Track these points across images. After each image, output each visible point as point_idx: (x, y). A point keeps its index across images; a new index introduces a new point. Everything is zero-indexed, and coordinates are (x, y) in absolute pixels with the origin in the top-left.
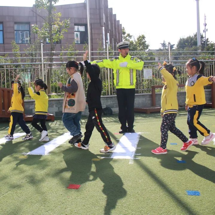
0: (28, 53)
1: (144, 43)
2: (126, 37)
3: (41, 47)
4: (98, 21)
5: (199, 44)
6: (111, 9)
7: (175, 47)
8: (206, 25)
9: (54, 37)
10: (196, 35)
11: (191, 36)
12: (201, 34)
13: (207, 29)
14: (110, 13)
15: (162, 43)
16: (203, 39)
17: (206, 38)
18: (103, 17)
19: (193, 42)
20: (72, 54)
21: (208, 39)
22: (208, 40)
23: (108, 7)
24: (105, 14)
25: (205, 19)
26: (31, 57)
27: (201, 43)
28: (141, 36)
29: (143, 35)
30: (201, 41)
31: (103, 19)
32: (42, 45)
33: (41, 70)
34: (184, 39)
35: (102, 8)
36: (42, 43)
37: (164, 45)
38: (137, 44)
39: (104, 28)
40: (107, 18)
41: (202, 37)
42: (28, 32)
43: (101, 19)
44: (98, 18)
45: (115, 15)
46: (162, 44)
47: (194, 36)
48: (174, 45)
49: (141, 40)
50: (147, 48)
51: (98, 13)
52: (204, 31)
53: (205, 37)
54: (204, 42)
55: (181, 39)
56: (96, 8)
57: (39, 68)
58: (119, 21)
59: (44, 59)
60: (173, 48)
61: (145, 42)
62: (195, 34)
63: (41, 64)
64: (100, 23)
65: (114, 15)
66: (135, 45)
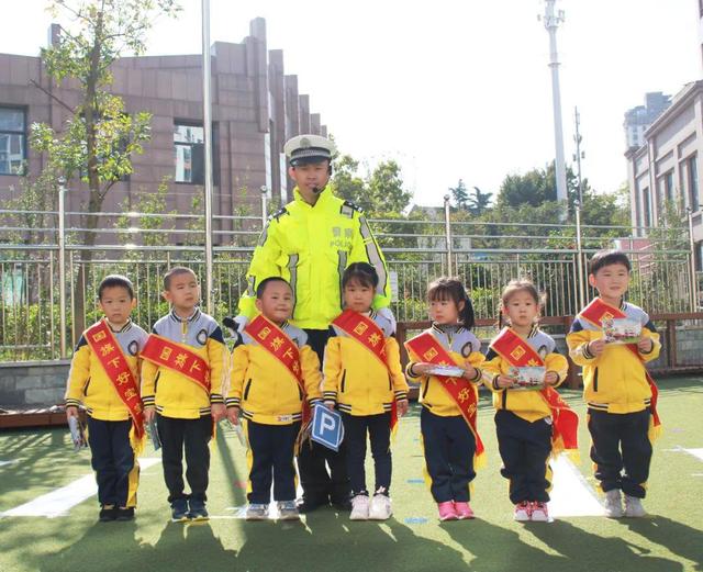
0: (15, 214)
1: (395, 188)
2: (341, 165)
3: (58, 196)
4: (251, 115)
5: (562, 194)
6: (294, 78)
7: (493, 202)
8: (579, 140)
9: (100, 167)
10: (552, 169)
11: (540, 172)
12: (568, 166)
13: (583, 153)
14: (291, 90)
15: (456, 186)
16: (573, 181)
17: (582, 179)
18: (267, 103)
19: (543, 187)
20: (157, 223)
21: (586, 181)
22: (588, 185)
23: (282, 73)
24: (272, 94)
25: (577, 123)
26: (25, 228)
27: (569, 193)
28: (387, 164)
29: (391, 160)
30: (568, 187)
31: (266, 108)
32: (62, 191)
33: (56, 268)
34: (519, 179)
35: (265, 76)
36: (61, 184)
37: (460, 194)
38: (374, 189)
39: (267, 137)
40: (278, 105)
41: (570, 175)
42: (20, 137)
43: (258, 107)
44: (251, 104)
45: (306, 98)
46: (454, 192)
47: (546, 171)
48: (490, 195)
49: (387, 177)
50: (406, 203)
51: (251, 88)
52: (575, 156)
53: (579, 175)
54: (577, 188)
55: (510, 180)
56: (246, 75)
57: (48, 263)
58: (317, 116)
59: (65, 233)
60: (489, 206)
61: (400, 183)
62: (549, 165)
63: (58, 250)
64: (257, 121)
65: (301, 96)
66: (368, 194)
